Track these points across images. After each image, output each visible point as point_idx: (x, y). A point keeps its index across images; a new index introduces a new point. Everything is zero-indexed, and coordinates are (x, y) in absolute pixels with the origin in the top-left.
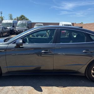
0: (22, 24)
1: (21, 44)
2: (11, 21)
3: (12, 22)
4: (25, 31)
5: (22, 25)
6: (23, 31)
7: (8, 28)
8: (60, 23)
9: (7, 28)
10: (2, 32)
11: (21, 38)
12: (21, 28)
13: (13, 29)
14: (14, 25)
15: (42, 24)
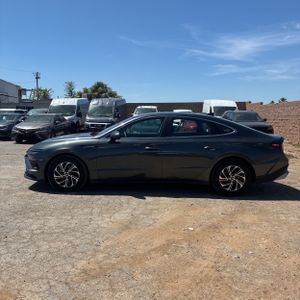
0: (102, 107)
1: (118, 137)
2: (73, 102)
3: (75, 104)
4: (108, 126)
5: (102, 110)
6: (103, 126)
7: (66, 118)
8: (205, 101)
9: (65, 120)
10: (53, 130)
11: (118, 130)
12: (99, 119)
13: (78, 122)
14: (80, 111)
15: (154, 107)
